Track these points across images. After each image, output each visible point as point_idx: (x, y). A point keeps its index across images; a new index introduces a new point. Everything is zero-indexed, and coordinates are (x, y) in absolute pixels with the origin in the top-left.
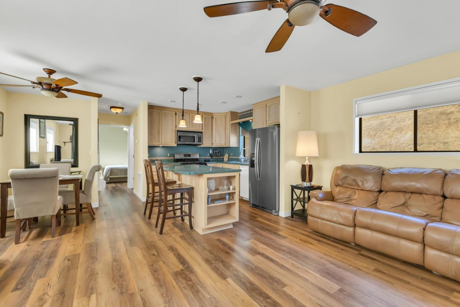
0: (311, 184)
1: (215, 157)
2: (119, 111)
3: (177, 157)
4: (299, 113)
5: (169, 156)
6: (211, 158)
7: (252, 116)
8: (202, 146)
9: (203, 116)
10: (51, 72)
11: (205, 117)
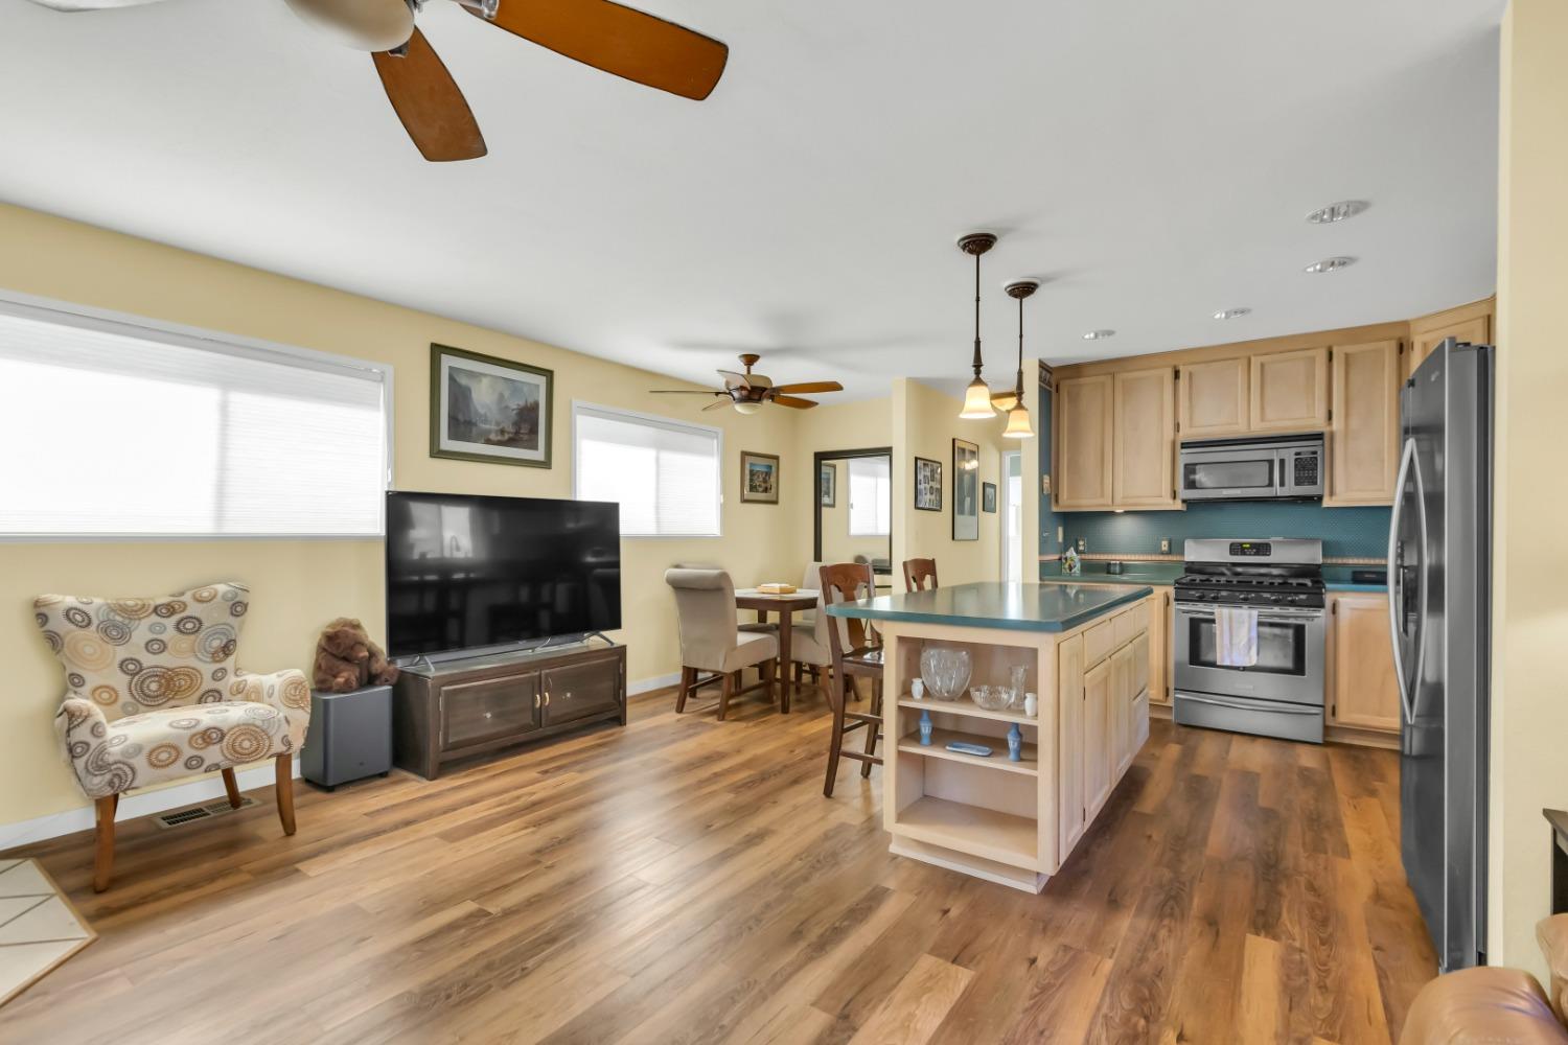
3: (1198, 553)
5: (1163, 548)
8: (1327, 502)
9: (1335, 350)
10: (750, 360)
11: (1347, 356)
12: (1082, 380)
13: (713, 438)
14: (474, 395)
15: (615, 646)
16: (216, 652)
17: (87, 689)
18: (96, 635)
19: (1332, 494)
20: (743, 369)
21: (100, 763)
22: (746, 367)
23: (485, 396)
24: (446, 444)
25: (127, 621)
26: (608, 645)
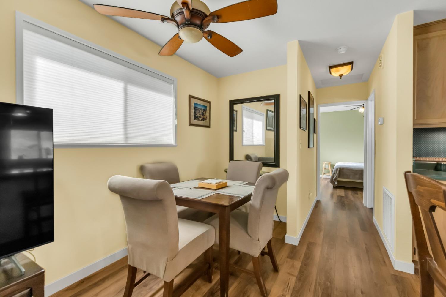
2: (345, 71)
13: (171, 84)
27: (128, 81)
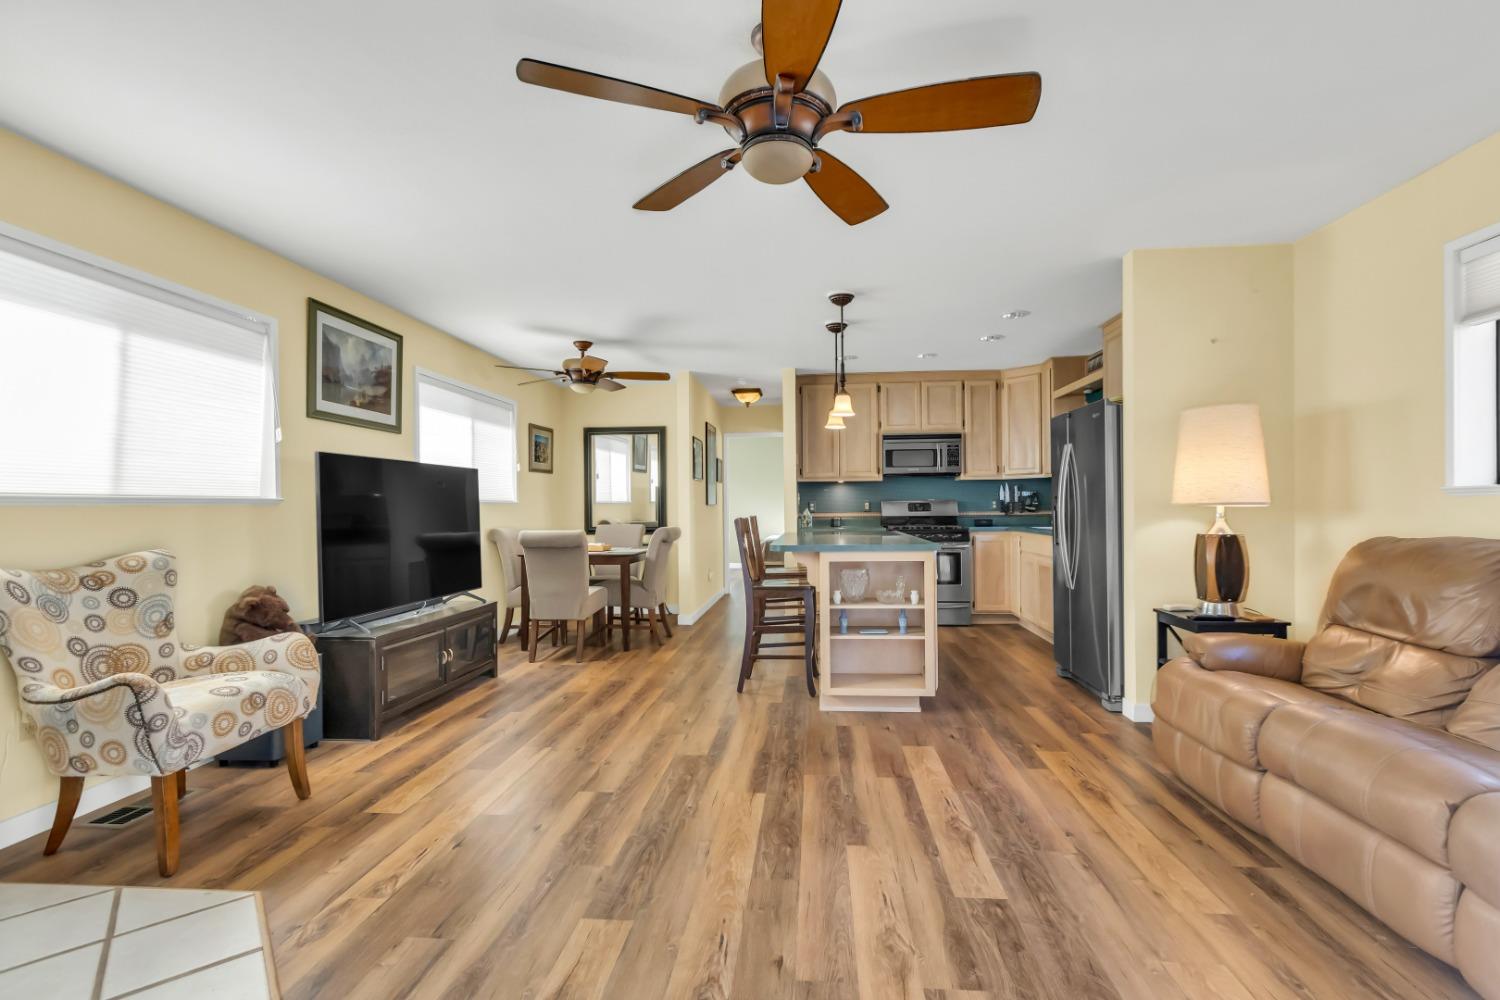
0: (1234, 609)
1: (1017, 513)
2: (752, 398)
3: (889, 510)
4: (1213, 341)
5: (867, 508)
6: (1003, 514)
7: (1099, 366)
8: (962, 477)
9: (966, 383)
10: (584, 346)
11: (972, 388)
12: (819, 387)
13: (509, 410)
14: (343, 355)
15: (487, 603)
16: (157, 627)
17: (46, 673)
18: (38, 612)
19: (965, 472)
20: (577, 354)
21: (178, 735)
22: (580, 352)
23: (349, 359)
24: (323, 405)
25: (59, 596)
26: (480, 604)
27: (475, 416)
